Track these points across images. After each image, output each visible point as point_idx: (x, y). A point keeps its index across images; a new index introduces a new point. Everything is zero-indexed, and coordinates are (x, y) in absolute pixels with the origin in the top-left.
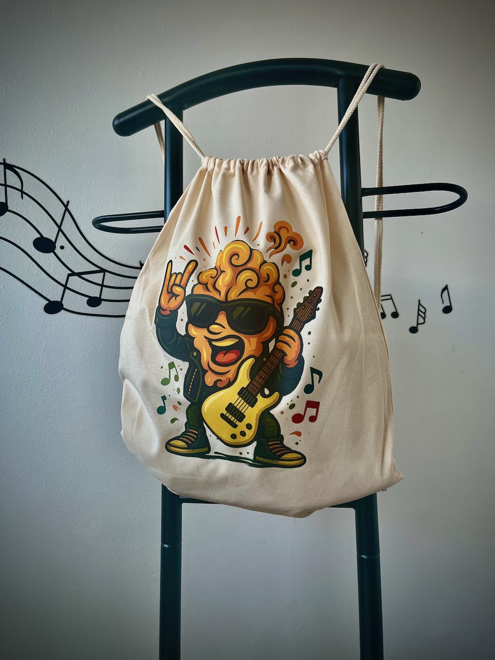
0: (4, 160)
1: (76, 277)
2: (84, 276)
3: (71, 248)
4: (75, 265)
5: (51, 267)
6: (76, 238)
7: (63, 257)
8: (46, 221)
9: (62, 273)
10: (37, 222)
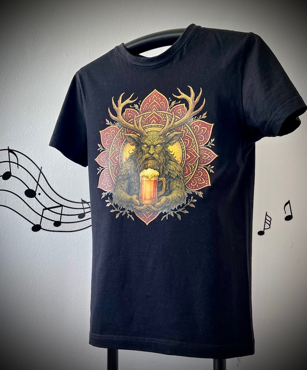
0: (8, 147)
1: (47, 210)
2: (51, 209)
3: (44, 194)
4: (47, 204)
5: (34, 206)
6: (46, 188)
7: (40, 199)
8: (31, 180)
9: (40, 208)
10: (26, 181)
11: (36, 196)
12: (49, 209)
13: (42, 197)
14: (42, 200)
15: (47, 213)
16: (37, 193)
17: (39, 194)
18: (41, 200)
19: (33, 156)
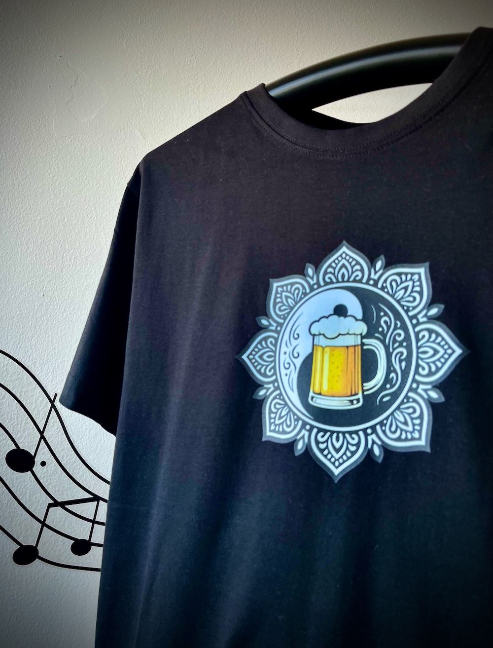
1: (59, 509)
2: (69, 507)
3: (55, 465)
4: (59, 491)
5: (26, 493)
6: (63, 450)
7: (43, 478)
8: (25, 424)
9: (41, 502)
10: (14, 427)
11: (34, 469)
12: (63, 505)
13: (49, 473)
14: (47, 480)
15: (57, 517)
16: (38, 460)
17: (43, 464)
18: (45, 480)
19: (38, 365)
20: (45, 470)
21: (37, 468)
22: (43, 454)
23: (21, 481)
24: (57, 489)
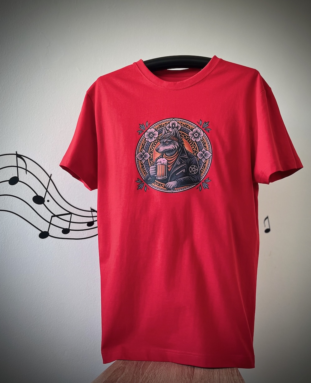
0: (16, 152)
3: (53, 202)
5: (42, 212)
6: (56, 196)
8: (40, 186)
9: (48, 215)
10: (35, 187)
12: (57, 216)
15: (55, 220)
16: (46, 200)
17: (48, 201)
18: (49, 207)
19: (43, 163)
20: (49, 203)
21: (46, 203)
22: (48, 197)
23: (40, 208)
24: (55, 210)
